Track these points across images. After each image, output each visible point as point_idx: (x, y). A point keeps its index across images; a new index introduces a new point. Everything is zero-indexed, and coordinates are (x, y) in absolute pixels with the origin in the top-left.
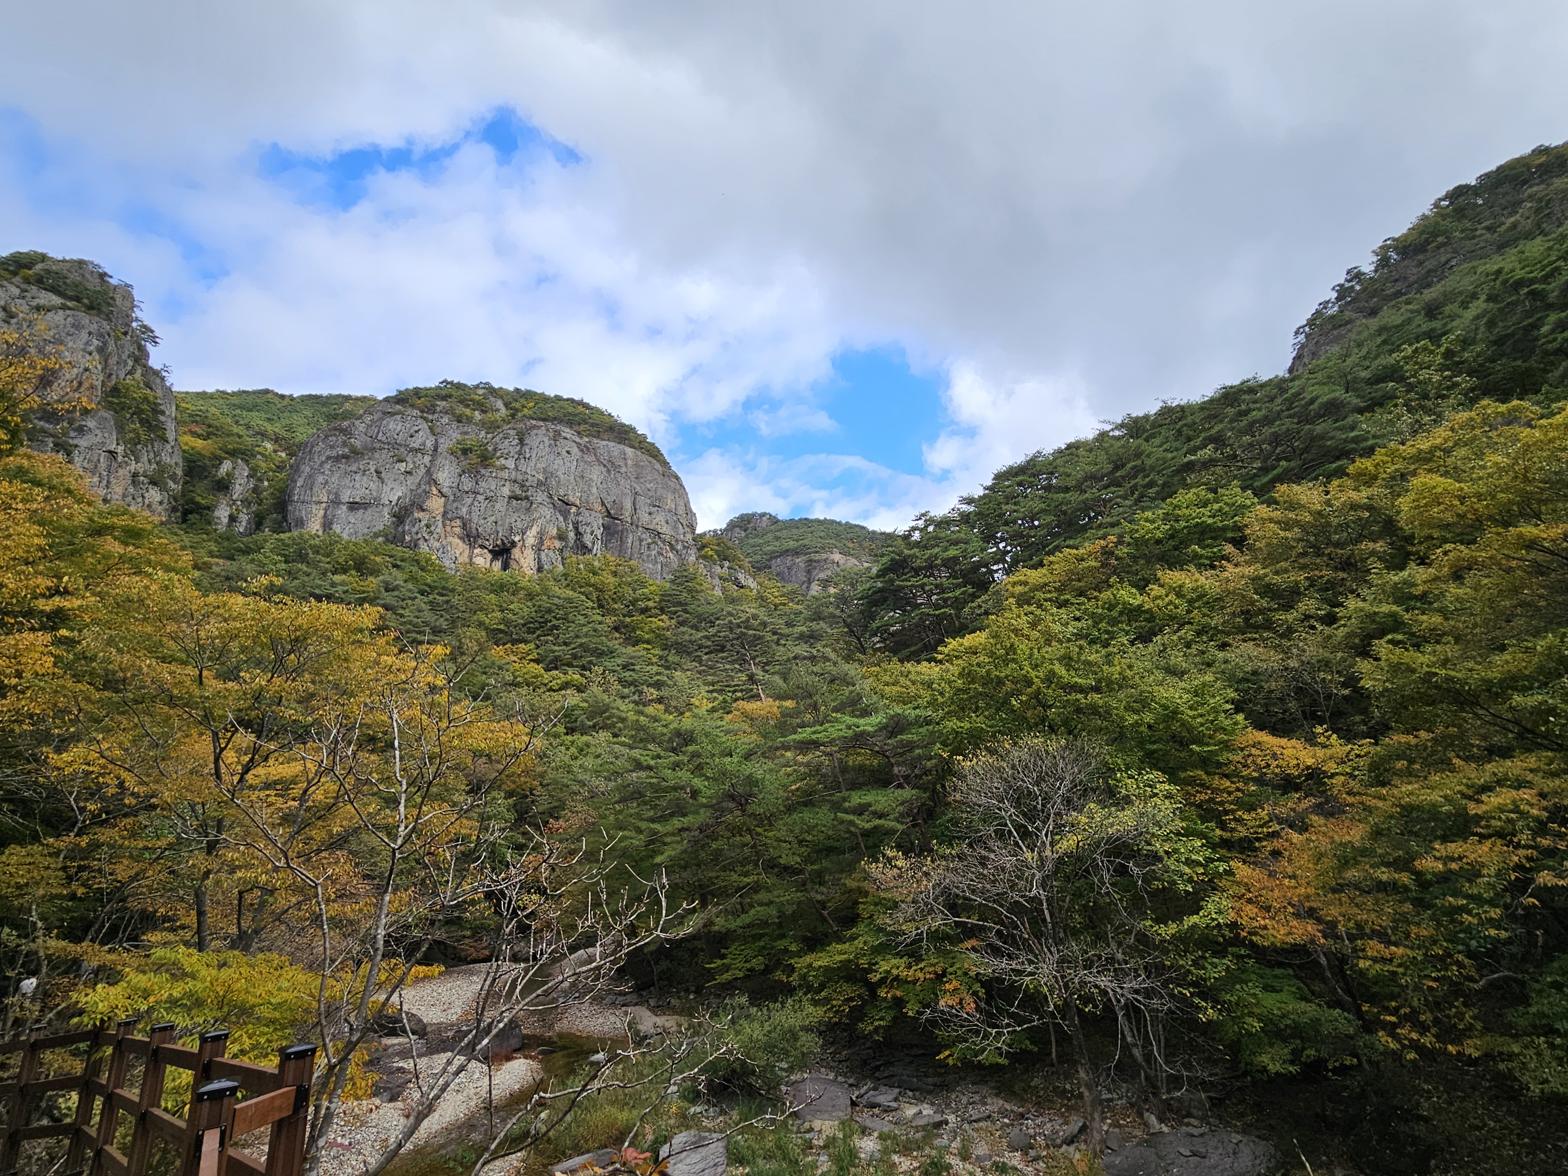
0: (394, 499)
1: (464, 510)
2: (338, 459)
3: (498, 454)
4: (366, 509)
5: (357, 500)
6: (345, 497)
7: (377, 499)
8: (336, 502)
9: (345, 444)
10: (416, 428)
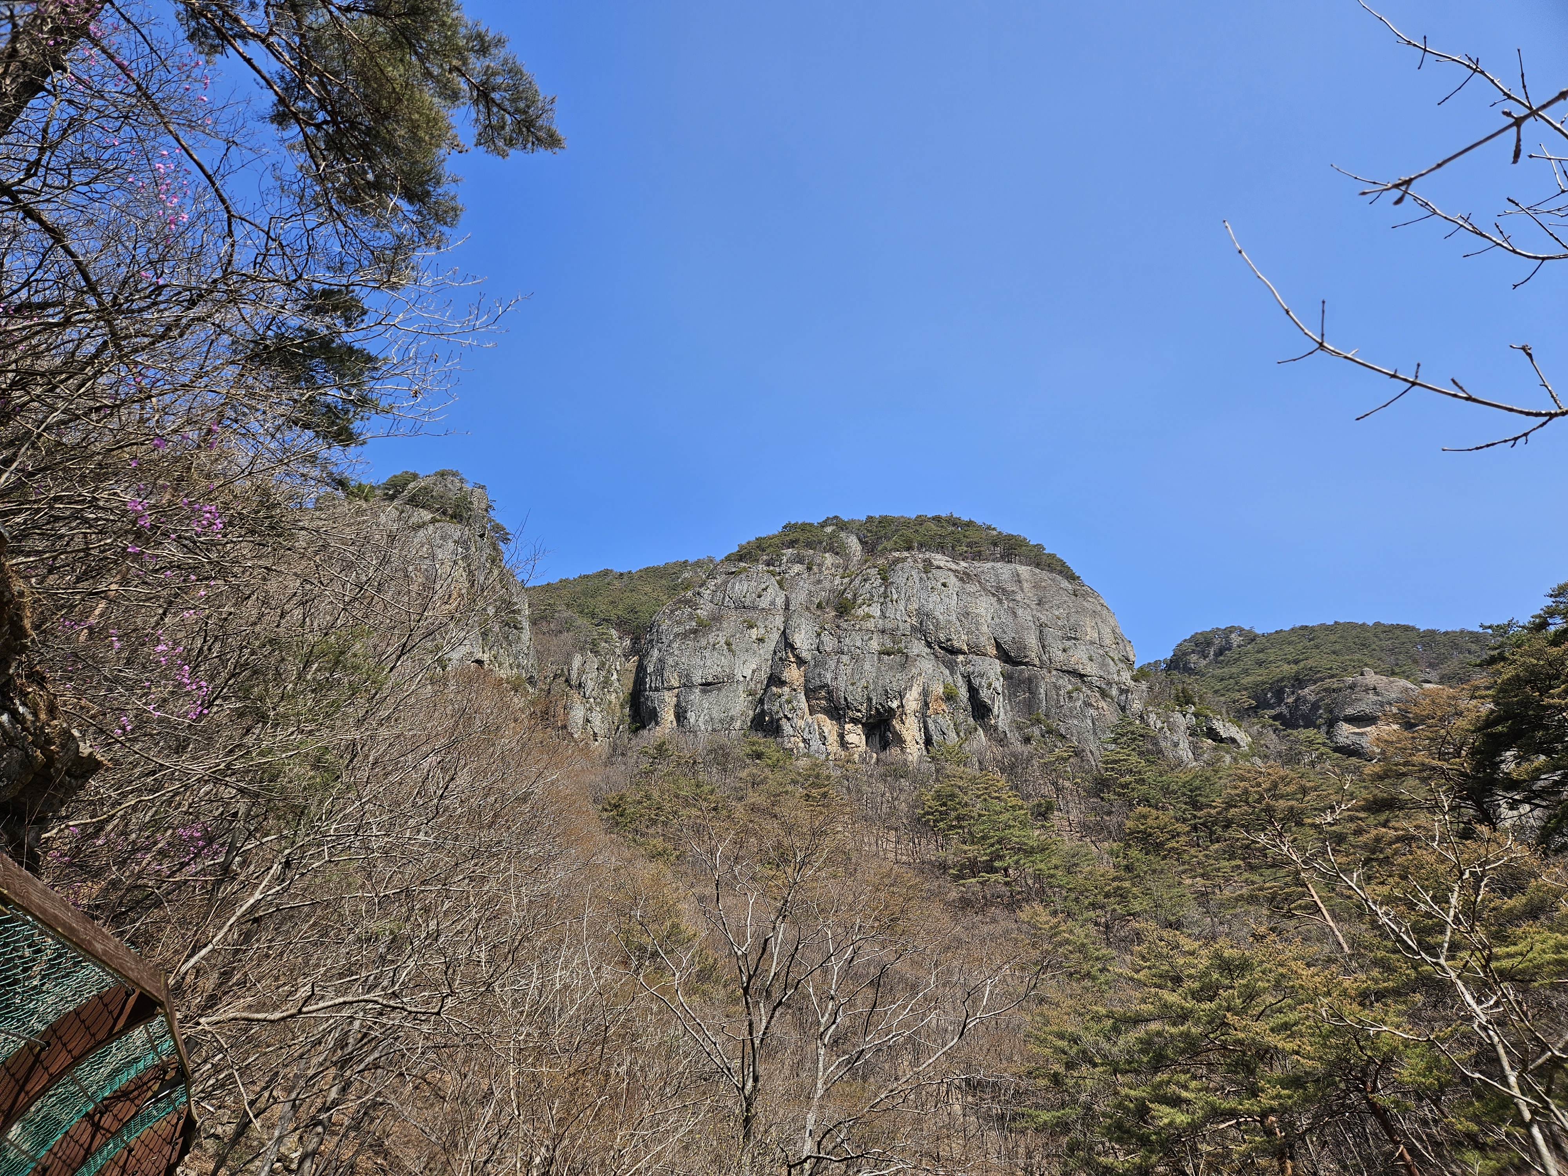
0: (748, 673)
1: (829, 676)
2: (685, 635)
3: (859, 601)
4: (719, 689)
5: (710, 680)
6: (697, 679)
7: (731, 677)
8: (688, 686)
9: (691, 618)
10: (764, 586)
